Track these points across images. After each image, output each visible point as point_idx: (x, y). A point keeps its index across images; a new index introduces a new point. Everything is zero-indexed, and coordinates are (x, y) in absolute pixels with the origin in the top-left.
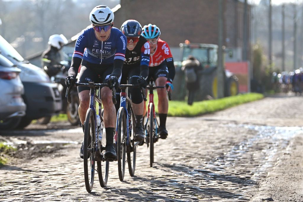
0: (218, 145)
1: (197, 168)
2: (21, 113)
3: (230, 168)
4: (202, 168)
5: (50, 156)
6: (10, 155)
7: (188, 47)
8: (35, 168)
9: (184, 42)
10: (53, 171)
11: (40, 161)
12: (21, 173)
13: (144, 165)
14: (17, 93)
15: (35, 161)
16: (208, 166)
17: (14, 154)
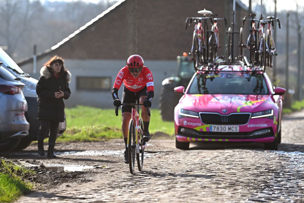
0: (255, 171)
1: (250, 197)
2: (25, 133)
3: (285, 198)
4: (254, 197)
5: (76, 181)
6: (29, 179)
7: (186, 60)
8: (68, 194)
9: (181, 55)
10: (91, 198)
11: (68, 186)
12: (56, 199)
13: (190, 193)
14: (22, 110)
15: (61, 186)
16: (260, 195)
17: (34, 178)
